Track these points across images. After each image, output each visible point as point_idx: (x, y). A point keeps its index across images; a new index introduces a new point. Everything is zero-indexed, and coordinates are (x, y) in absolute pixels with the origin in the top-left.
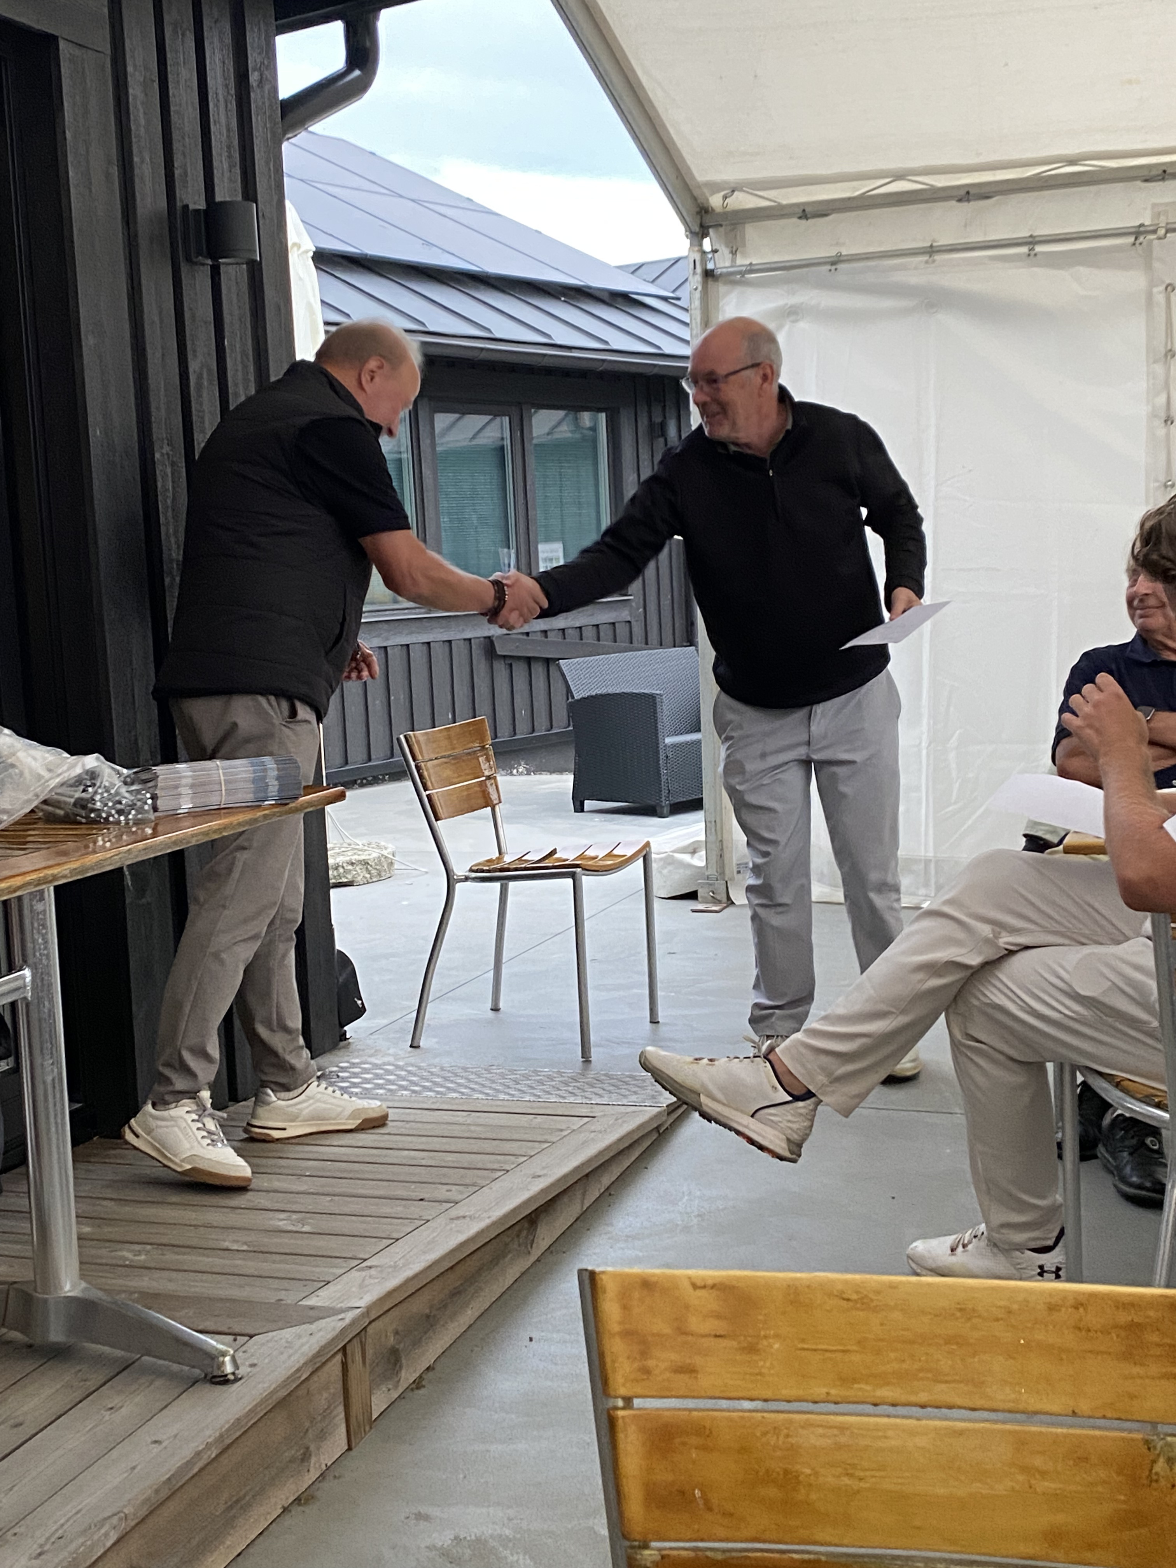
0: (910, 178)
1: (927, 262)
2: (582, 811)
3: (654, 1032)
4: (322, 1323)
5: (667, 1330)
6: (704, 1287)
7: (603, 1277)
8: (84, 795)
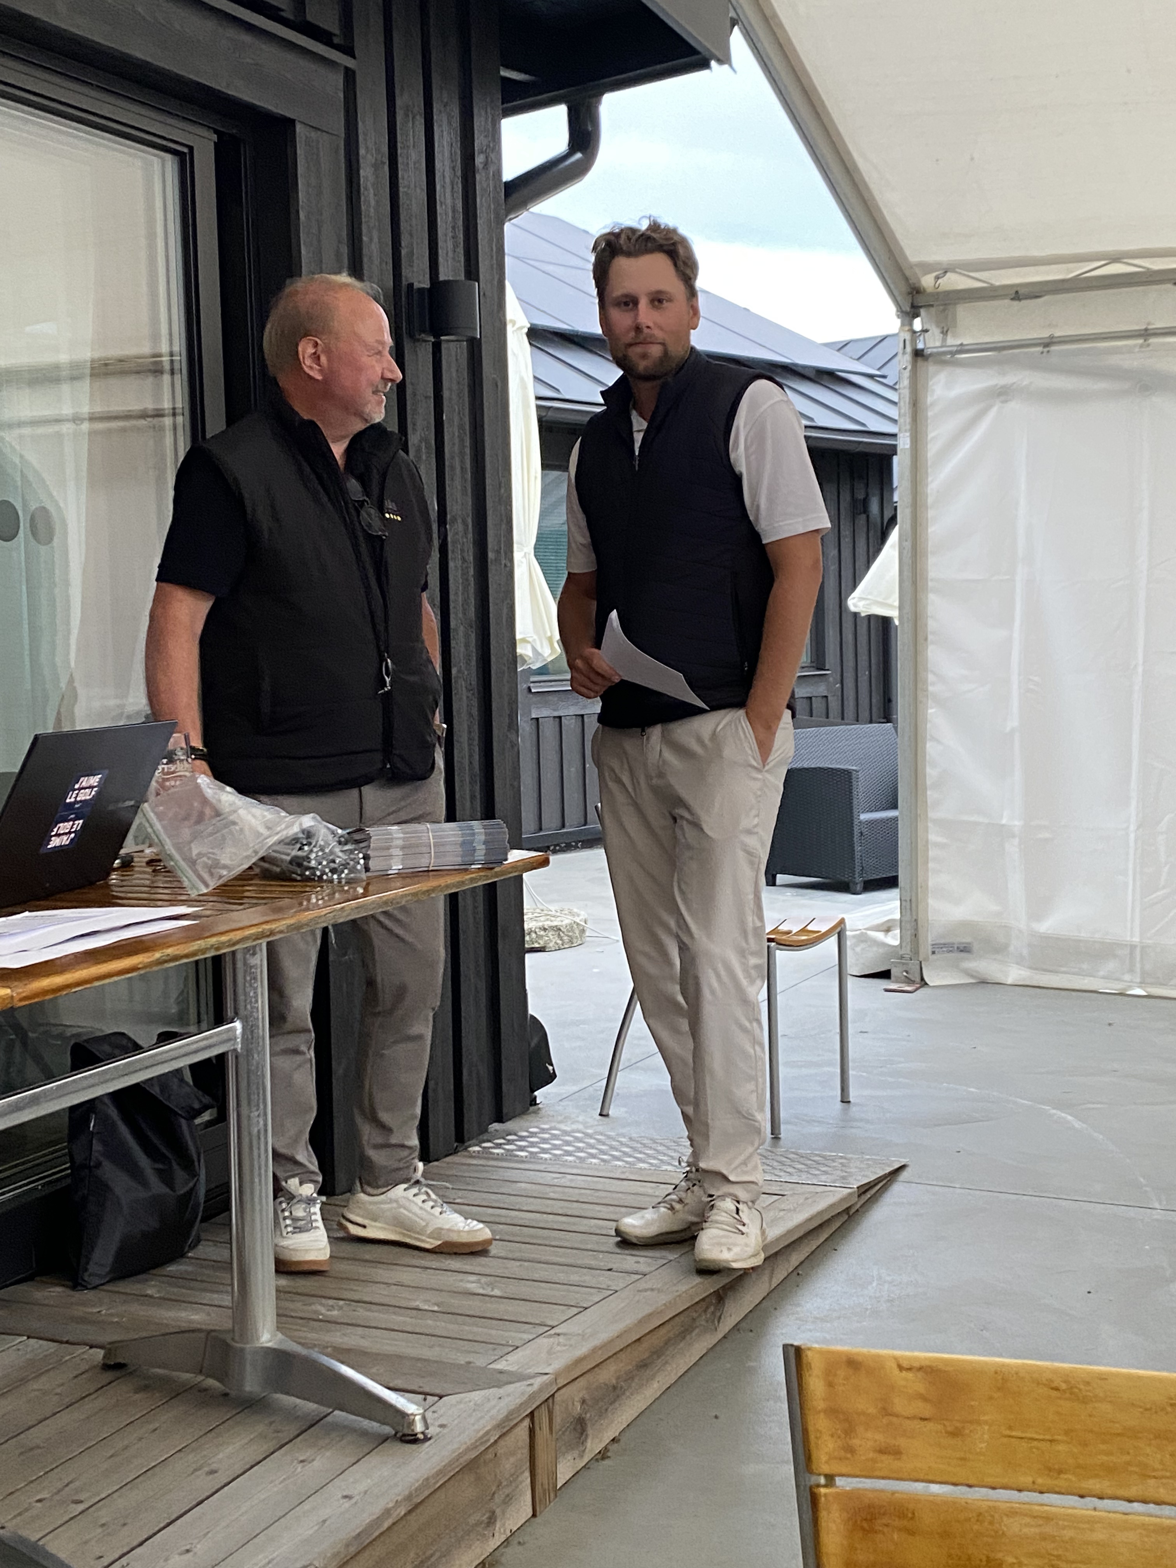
0: (1125, 260)
1: (1141, 346)
2: (774, 884)
3: (845, 1112)
4: (510, 1388)
5: (872, 1410)
6: (909, 1369)
7: (809, 1353)
8: (300, 853)
